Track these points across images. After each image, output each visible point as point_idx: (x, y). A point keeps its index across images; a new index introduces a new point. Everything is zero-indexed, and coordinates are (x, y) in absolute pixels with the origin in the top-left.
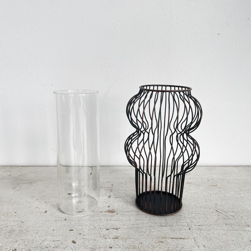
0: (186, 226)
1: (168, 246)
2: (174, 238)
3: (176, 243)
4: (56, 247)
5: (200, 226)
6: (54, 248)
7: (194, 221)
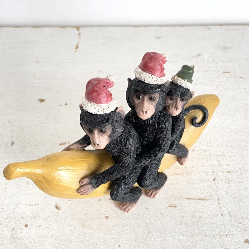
0: (209, 174)
1: (182, 214)
2: (192, 199)
3: (193, 209)
4: (35, 217)
5: (229, 172)
6: (32, 218)
7: (222, 163)
